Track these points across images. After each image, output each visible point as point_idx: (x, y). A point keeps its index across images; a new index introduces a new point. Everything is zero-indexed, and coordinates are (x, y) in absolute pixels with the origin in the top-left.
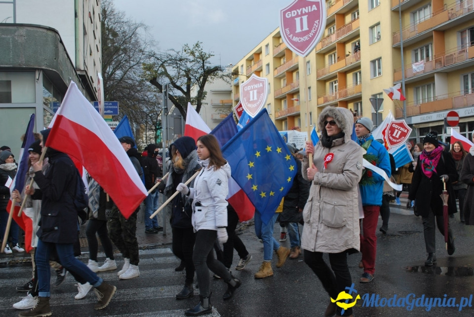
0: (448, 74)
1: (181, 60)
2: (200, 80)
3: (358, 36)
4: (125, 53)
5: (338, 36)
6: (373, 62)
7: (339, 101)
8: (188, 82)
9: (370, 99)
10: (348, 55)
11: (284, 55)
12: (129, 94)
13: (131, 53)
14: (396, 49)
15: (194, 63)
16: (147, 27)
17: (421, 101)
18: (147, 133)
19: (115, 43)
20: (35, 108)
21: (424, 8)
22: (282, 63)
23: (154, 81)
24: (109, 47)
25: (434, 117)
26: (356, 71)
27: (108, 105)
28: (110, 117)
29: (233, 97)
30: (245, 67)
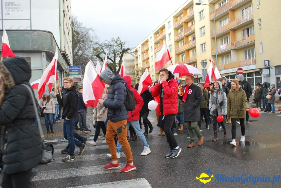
0: (237, 50)
1: (111, 45)
2: (120, 55)
3: (194, 33)
4: (83, 42)
5: (185, 33)
6: (202, 45)
8: (114, 56)
9: (201, 63)
10: (190, 42)
11: (159, 42)
13: (86, 43)
14: (213, 38)
15: (117, 47)
16: (93, 30)
17: (225, 63)
19: (78, 38)
20: (42, 70)
22: (158, 46)
23: (98, 56)
24: (75, 40)
25: (231, 70)
26: (194, 50)
27: (76, 67)
28: (77, 73)
29: (135, 63)
30: (140, 48)
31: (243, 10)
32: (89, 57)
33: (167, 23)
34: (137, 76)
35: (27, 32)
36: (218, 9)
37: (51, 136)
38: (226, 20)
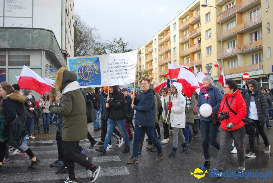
0: (244, 54)
3: (200, 35)
4: (86, 42)
5: (190, 35)
6: (208, 48)
9: (205, 66)
10: (195, 45)
11: (164, 44)
13: (89, 43)
14: (219, 42)
15: (119, 48)
16: (96, 30)
17: (231, 68)
19: (80, 37)
20: (41, 69)
21: (233, 22)
22: (163, 48)
24: (78, 39)
25: (237, 75)
26: (199, 53)
30: (144, 50)
31: (251, 13)
33: (172, 25)
34: (139, 78)
35: (27, 30)
36: (225, 12)
37: (47, 137)
38: (233, 23)
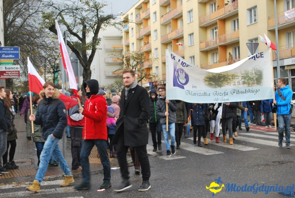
1: (77, 9)
2: (94, 27)
4: (25, 2)
6: (250, 10)
7: (219, 46)
8: (83, 29)
9: (247, 44)
10: (226, 4)
11: (169, 4)
12: (28, 40)
15: (89, 12)
17: (292, 45)
18: (46, 76)
22: (168, 11)
23: (52, 28)
26: (234, 19)
27: (10, 50)
28: (12, 61)
29: (124, 42)
30: (134, 15)
32: (36, 30)
